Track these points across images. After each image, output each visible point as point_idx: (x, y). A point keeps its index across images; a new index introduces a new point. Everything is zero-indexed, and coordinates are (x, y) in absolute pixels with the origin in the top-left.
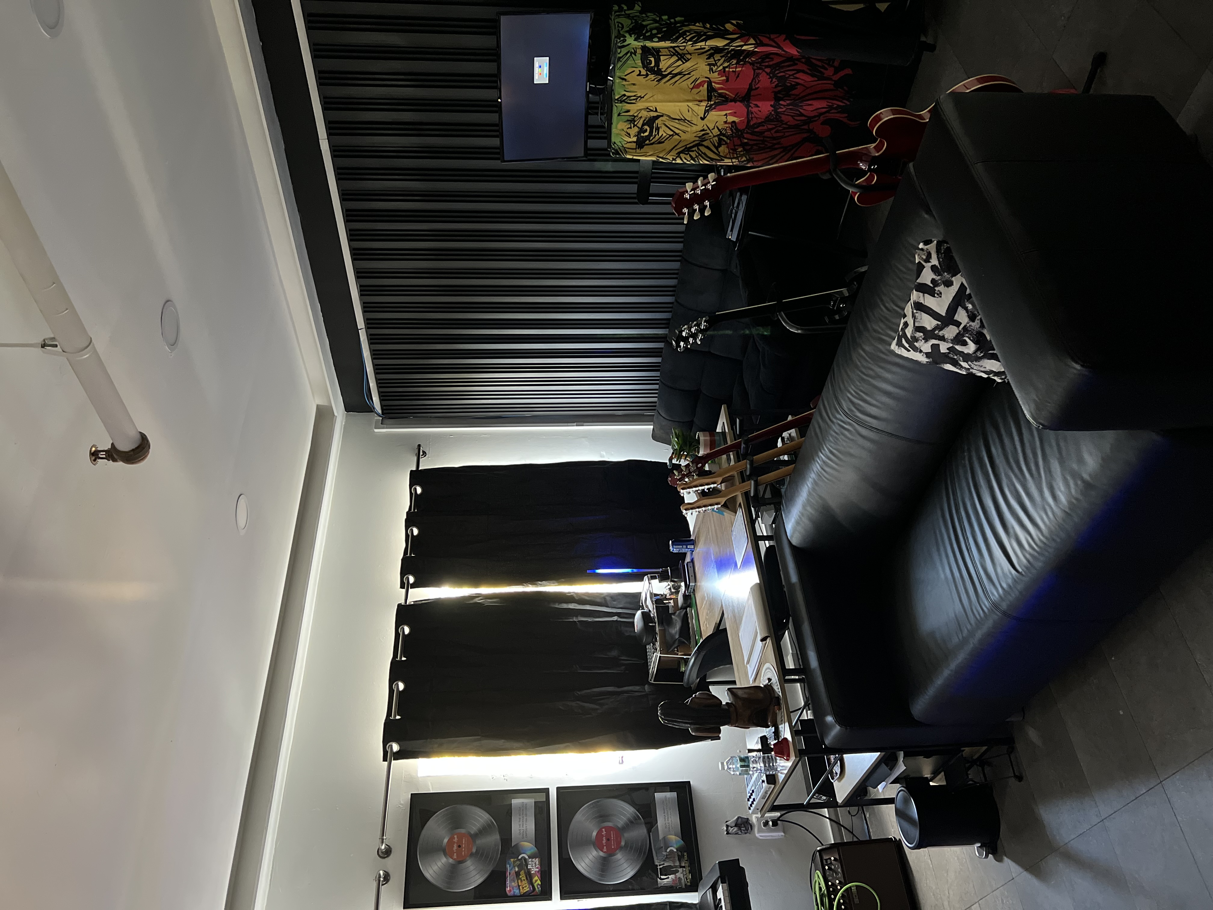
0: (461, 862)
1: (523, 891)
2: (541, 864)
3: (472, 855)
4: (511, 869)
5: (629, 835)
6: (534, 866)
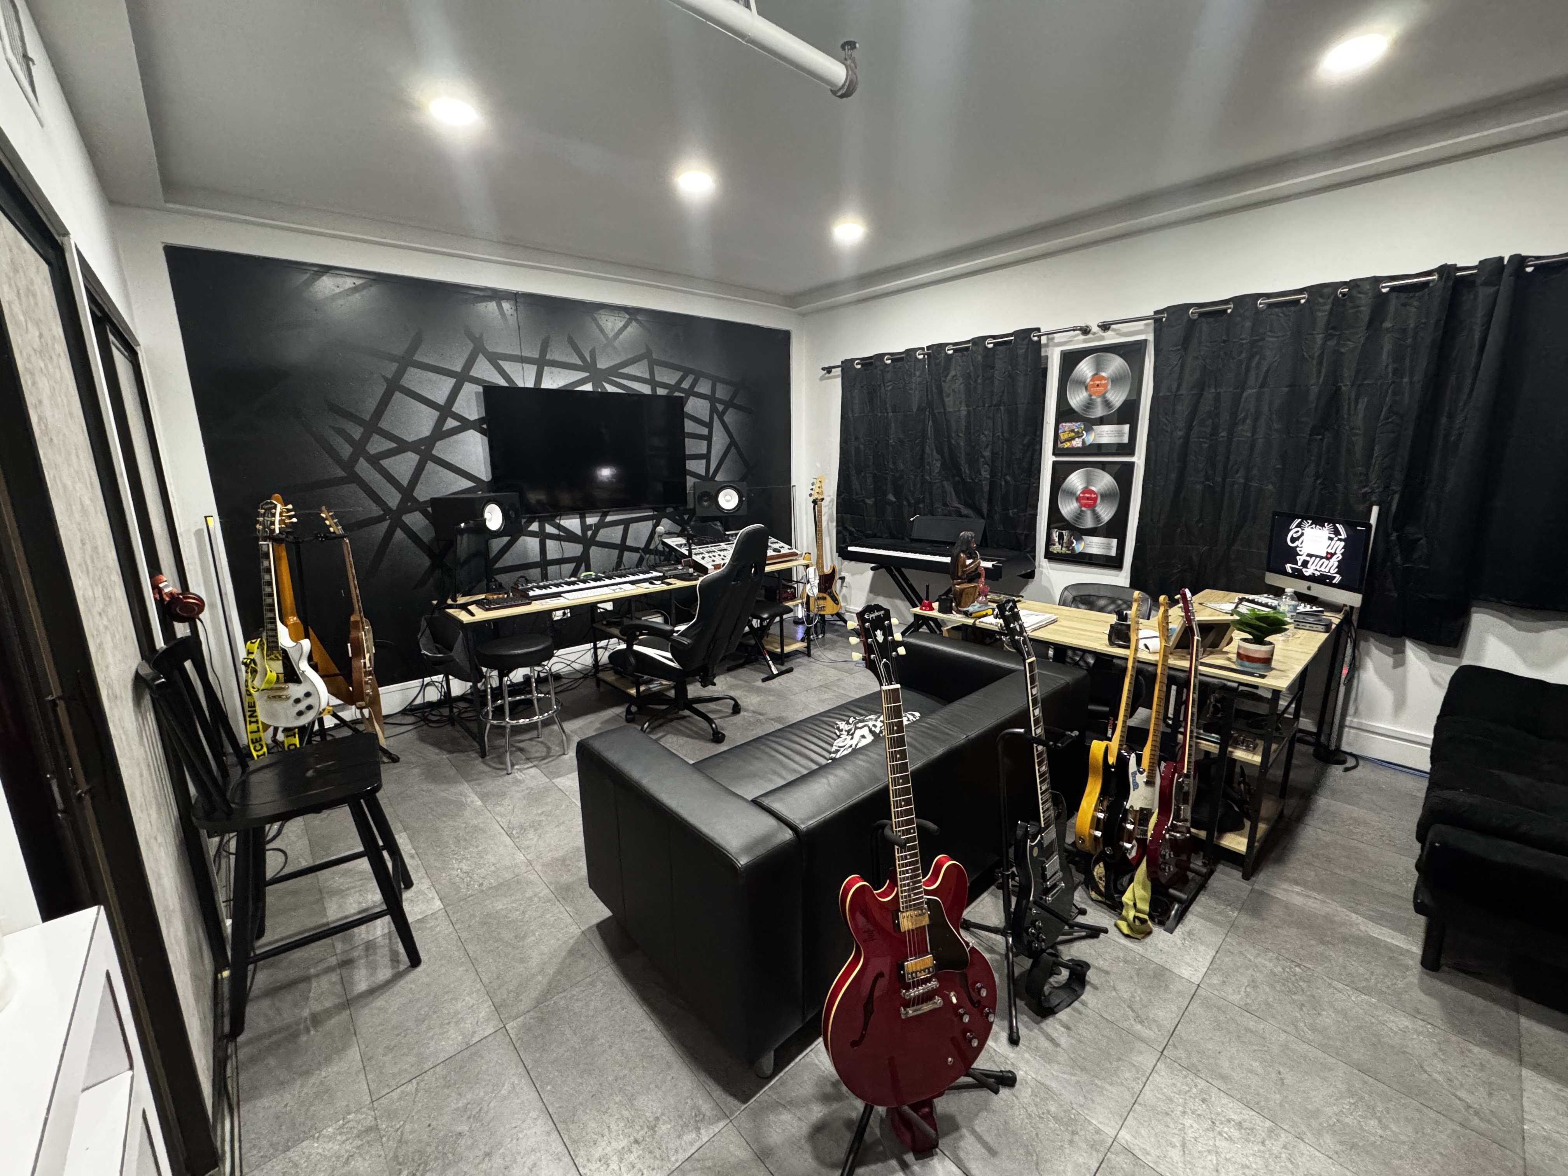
0: (1086, 388)
1: (1061, 435)
2: (1078, 448)
3: (1090, 396)
4: (1076, 426)
5: (1089, 514)
6: (1077, 443)
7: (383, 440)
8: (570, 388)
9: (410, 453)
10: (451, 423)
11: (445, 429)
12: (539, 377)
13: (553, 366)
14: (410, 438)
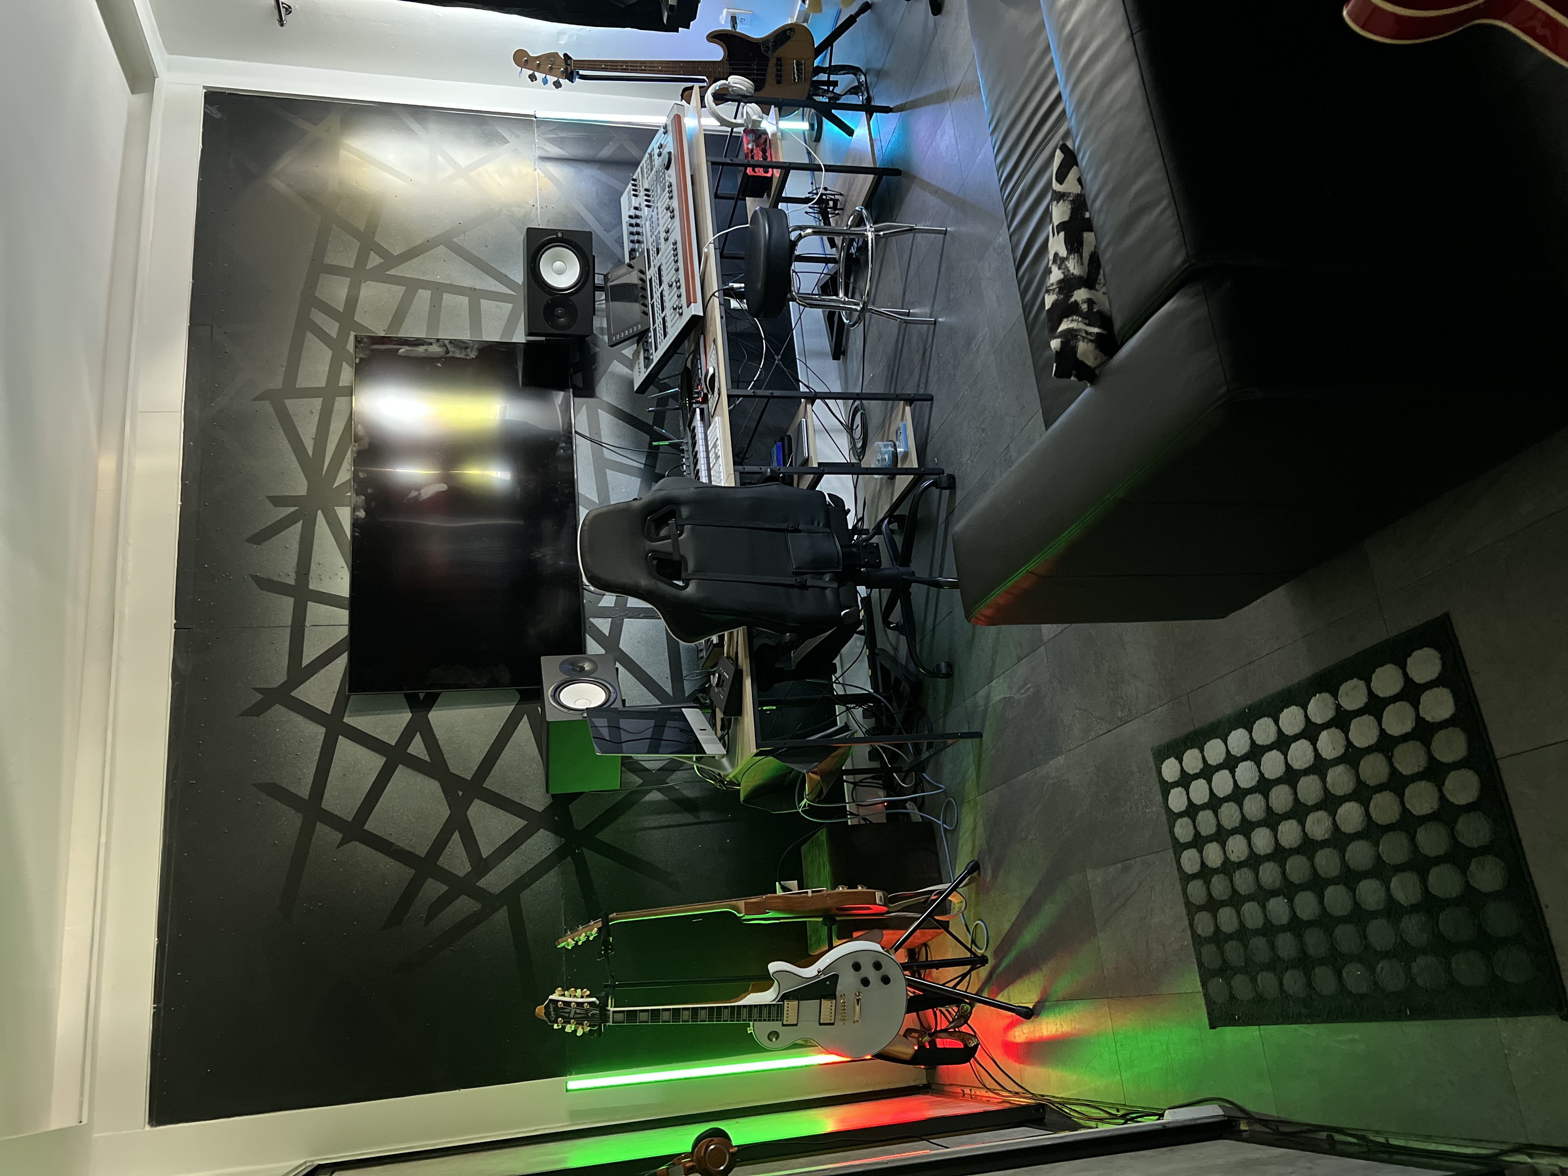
7: (447, 850)
8: (348, 548)
9: (469, 813)
10: (417, 747)
11: (427, 758)
12: (331, 600)
13: (307, 574)
14: (445, 812)
